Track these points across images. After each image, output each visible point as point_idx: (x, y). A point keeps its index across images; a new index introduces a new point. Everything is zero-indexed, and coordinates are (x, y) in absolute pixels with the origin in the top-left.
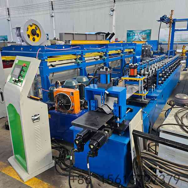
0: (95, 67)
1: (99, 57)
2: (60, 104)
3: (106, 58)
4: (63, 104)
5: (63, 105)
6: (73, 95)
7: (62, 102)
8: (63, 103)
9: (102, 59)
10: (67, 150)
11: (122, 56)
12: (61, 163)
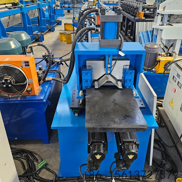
0: (9, 18)
1: (11, 5)
2: (5, 86)
3: (23, 5)
4: (11, 84)
5: (10, 86)
6: (28, 65)
7: (9, 81)
8: (11, 82)
9: (19, 7)
10: (31, 153)
11: (39, 4)
12: (35, 180)
